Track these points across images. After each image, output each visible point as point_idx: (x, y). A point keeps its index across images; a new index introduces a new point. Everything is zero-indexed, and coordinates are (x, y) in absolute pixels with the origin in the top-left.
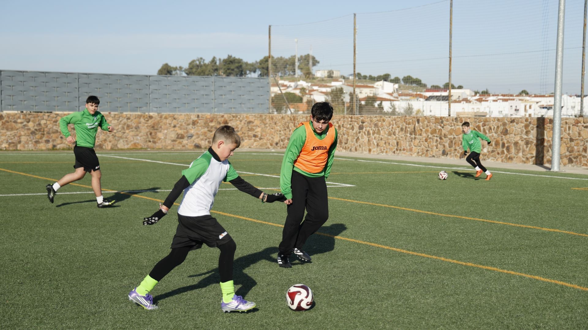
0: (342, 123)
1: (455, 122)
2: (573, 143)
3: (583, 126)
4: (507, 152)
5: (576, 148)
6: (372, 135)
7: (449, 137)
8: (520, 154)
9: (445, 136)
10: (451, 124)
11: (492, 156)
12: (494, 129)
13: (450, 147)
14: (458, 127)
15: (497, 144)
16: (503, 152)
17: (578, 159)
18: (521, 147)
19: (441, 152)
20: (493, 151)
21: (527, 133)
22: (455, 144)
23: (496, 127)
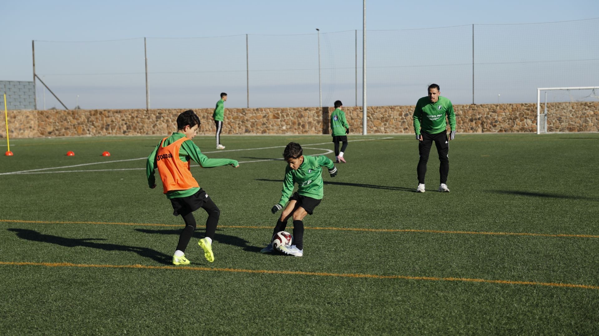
0: (136, 115)
1: (255, 111)
2: (353, 121)
3: (360, 111)
4: (303, 128)
5: (355, 123)
6: (171, 122)
7: (251, 121)
8: (313, 129)
9: (247, 120)
10: (253, 112)
11: (290, 131)
12: (291, 115)
13: (252, 127)
14: (258, 114)
15: (294, 123)
16: (299, 128)
17: (357, 130)
18: (314, 125)
19: (244, 131)
20: (290, 128)
21: (318, 116)
22: (256, 125)
23: (292, 113)
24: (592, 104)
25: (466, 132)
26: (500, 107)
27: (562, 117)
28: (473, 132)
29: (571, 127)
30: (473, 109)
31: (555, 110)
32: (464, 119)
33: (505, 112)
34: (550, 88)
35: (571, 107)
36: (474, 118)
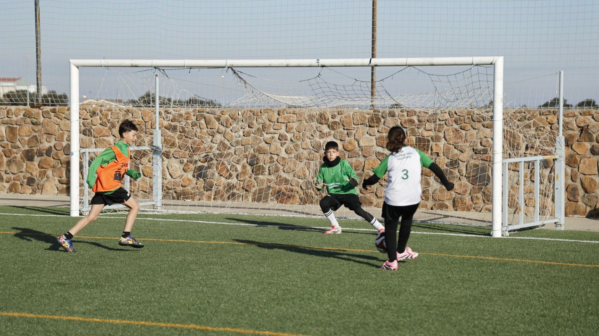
24: (337, 119)
25: (16, 192)
26: (101, 119)
27: (261, 157)
28: (34, 192)
29: (283, 187)
30: (33, 124)
31: (241, 133)
32: (10, 151)
33: (113, 136)
34: (103, 62)
35: (283, 126)
36: (35, 149)
